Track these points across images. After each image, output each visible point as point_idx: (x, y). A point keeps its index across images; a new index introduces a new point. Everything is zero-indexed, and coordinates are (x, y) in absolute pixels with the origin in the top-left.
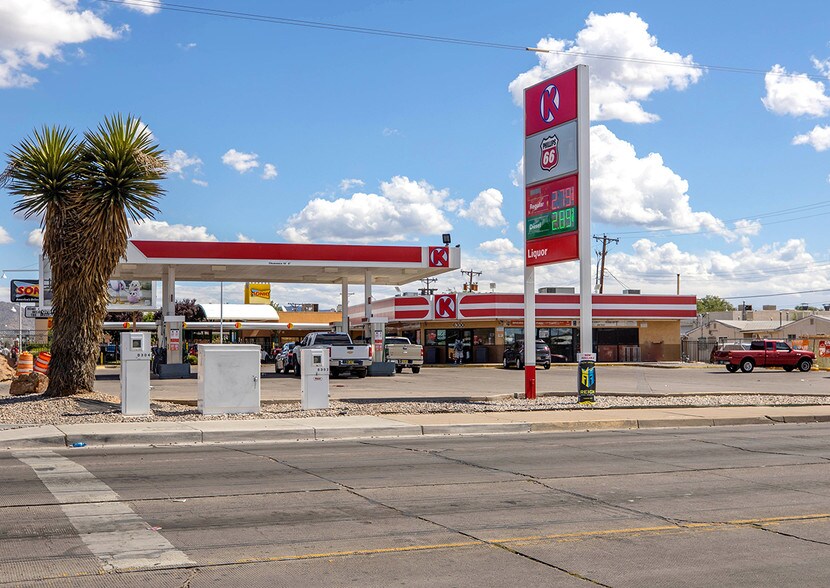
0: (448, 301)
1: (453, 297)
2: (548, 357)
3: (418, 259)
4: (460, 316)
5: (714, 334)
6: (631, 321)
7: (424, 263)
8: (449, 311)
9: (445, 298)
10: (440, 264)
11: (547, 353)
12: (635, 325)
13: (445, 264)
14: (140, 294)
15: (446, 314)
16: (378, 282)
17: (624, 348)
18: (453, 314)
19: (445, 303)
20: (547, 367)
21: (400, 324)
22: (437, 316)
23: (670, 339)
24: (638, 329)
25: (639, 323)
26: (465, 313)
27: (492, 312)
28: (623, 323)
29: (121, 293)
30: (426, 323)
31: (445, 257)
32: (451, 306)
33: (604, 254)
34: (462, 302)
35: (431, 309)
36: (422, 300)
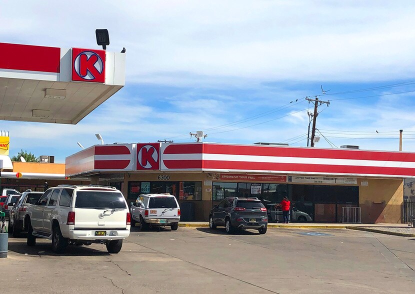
0: (151, 151)
1: (156, 146)
4: (163, 167)
6: (351, 178)
8: (152, 162)
9: (148, 148)
12: (355, 183)
15: (148, 166)
17: (344, 207)
18: (156, 165)
19: (148, 153)
22: (139, 167)
24: (358, 187)
25: (360, 179)
26: (168, 163)
30: (129, 174)
32: (155, 156)
33: (316, 115)
34: (165, 153)
35: (132, 159)
36: (123, 150)
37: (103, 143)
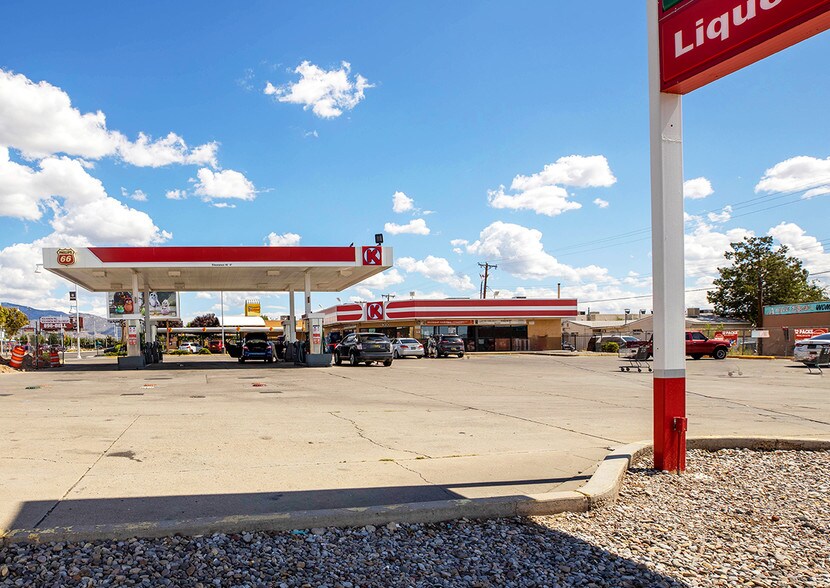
0: (377, 307)
1: (380, 304)
2: (462, 347)
3: (352, 258)
4: (386, 318)
5: (567, 331)
6: (522, 320)
7: (358, 262)
8: (378, 314)
9: (375, 305)
10: (373, 262)
11: (461, 344)
12: (525, 323)
13: (379, 262)
14: (169, 309)
15: (376, 317)
16: (319, 288)
17: (517, 340)
18: (381, 317)
19: (374, 308)
20: (461, 356)
21: (341, 325)
22: (369, 318)
23: (553, 333)
24: (527, 326)
25: (528, 321)
26: (389, 315)
27: (412, 314)
28: (515, 322)
29: (157, 308)
30: (360, 323)
31: (377, 255)
32: (380, 310)
33: (486, 276)
34: (388, 307)
35: (364, 313)
36: (357, 307)
37: (342, 304)
